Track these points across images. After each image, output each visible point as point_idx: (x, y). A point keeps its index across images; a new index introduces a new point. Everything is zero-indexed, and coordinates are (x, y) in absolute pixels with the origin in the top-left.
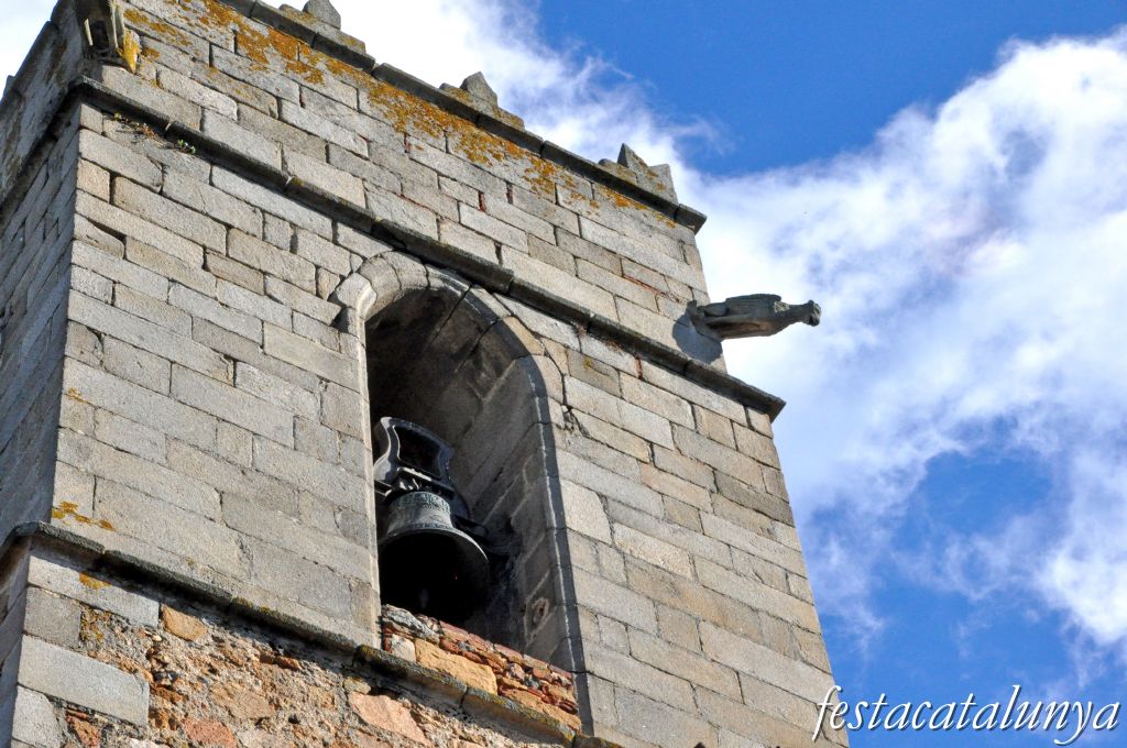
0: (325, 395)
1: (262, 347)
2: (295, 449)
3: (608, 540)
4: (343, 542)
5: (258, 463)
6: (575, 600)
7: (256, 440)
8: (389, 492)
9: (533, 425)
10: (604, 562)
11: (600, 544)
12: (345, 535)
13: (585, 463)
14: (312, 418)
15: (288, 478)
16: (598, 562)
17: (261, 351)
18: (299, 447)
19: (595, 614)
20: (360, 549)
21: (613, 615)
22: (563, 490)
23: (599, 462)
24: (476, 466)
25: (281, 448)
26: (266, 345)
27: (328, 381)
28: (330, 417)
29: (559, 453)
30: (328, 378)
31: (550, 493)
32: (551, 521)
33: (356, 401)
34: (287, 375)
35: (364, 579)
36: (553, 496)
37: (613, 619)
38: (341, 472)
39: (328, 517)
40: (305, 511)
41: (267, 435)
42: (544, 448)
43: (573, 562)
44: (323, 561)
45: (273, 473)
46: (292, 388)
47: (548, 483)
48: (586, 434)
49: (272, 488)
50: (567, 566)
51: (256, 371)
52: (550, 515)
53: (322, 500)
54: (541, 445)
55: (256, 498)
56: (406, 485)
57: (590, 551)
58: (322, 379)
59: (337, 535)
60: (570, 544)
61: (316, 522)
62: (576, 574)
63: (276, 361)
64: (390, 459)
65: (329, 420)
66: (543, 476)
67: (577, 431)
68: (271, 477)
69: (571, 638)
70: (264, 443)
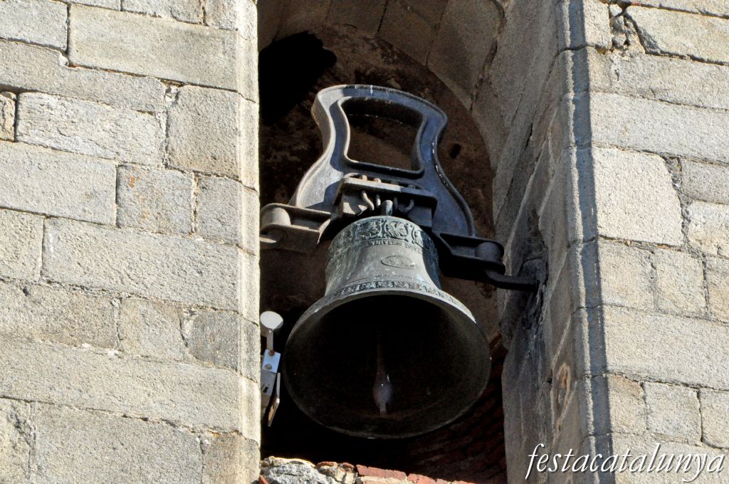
0: (174, 112)
1: (66, 53)
2: (118, 225)
3: (676, 239)
4: (194, 370)
5: (51, 269)
6: (605, 367)
7: (50, 228)
8: (327, 223)
9: (558, 54)
10: (663, 283)
11: (658, 251)
12: (199, 356)
13: (644, 105)
14: (149, 160)
15: (105, 282)
16: (653, 287)
17: (63, 59)
18: (125, 219)
19: (639, 382)
20: (223, 374)
21: (675, 376)
22: (597, 166)
23: (672, 96)
24: (511, 114)
25: (92, 230)
26: (73, 48)
27: (181, 84)
28: (183, 148)
29: (596, 100)
30: (181, 78)
31: (576, 178)
32: (574, 229)
33: (231, 108)
34: (109, 92)
35: (227, 427)
36: (580, 182)
37: (674, 383)
38: (197, 245)
39: (172, 332)
40: (129, 331)
41: (68, 213)
42: (571, 95)
43: (606, 297)
44: (156, 413)
45: (77, 279)
46: (115, 114)
47: (574, 159)
48: (651, 48)
49: (73, 305)
50: (596, 307)
51: (52, 101)
52: (574, 220)
53: (159, 305)
54: (566, 91)
55: (45, 331)
56: (353, 206)
57: (640, 269)
58: (170, 82)
59: (186, 360)
60: (603, 265)
61: (149, 348)
62: (610, 316)
63: (90, 73)
64: (333, 163)
65: (180, 157)
66: (568, 147)
67: (636, 46)
68: (74, 287)
69: (595, 434)
70: (64, 229)
